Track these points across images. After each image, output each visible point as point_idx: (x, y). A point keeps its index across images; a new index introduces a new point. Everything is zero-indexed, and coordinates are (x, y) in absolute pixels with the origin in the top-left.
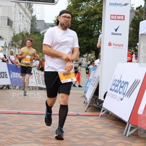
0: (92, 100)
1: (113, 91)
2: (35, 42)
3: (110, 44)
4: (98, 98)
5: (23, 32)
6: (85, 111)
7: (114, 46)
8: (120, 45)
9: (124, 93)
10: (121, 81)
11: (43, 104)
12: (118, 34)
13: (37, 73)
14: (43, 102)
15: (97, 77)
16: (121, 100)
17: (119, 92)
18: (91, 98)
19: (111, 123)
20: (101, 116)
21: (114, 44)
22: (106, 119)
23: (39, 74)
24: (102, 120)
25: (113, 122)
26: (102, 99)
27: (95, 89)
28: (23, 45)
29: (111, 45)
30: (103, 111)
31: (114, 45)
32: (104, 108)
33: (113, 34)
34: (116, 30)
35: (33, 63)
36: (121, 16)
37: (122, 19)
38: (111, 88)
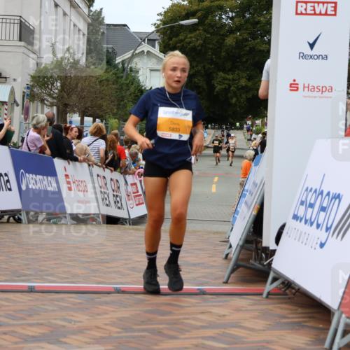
0: (242, 247)
1: (301, 221)
2: (98, 87)
3: (294, 87)
4: (261, 242)
5: (62, 59)
6: (225, 280)
7: (306, 93)
8: (324, 89)
9: (329, 226)
10: (322, 193)
12: (318, 57)
13: (98, 176)
14: (108, 257)
15: (258, 182)
16: (322, 245)
17: (315, 224)
18: (241, 243)
19: (293, 314)
20: (269, 294)
21: (306, 85)
22: (282, 303)
23: (104, 177)
24: (270, 307)
25: (300, 310)
26: (272, 246)
27: (252, 217)
28: (62, 97)
29: (297, 90)
30: (275, 280)
31: (306, 89)
32: (276, 272)
33: (303, 56)
34: (312, 46)
35: (88, 146)
36: (325, 5)
37: (329, 12)
38: (296, 213)
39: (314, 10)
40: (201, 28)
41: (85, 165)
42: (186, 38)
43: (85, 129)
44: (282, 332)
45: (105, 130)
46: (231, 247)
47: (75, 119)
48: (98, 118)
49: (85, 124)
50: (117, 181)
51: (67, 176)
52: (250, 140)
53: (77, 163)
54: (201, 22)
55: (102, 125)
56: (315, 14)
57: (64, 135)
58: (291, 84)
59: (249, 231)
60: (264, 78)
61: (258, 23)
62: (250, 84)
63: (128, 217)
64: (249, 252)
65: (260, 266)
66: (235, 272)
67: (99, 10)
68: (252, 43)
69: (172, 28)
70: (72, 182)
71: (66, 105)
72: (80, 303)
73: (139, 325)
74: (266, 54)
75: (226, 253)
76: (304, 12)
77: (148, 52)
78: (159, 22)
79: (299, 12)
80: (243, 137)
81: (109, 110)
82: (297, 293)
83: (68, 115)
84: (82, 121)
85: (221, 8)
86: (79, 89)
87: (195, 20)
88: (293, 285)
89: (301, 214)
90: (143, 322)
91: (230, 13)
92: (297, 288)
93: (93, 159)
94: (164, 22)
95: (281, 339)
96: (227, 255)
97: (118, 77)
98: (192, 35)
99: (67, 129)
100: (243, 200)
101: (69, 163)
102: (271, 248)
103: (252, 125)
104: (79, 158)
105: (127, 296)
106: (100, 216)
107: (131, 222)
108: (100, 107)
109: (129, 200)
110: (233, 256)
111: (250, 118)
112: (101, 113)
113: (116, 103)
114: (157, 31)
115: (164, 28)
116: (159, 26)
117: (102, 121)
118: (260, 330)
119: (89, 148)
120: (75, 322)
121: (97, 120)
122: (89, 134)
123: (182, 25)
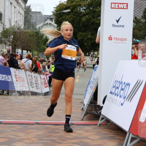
0: (89, 105)
1: (113, 94)
2: (29, 38)
3: (110, 38)
4: (97, 103)
5: (14, 26)
6: (82, 119)
7: (115, 41)
8: (123, 40)
9: (125, 97)
10: (122, 83)
11: (32, 112)
12: (120, 26)
13: (29, 75)
15: (96, 78)
16: (122, 104)
17: (119, 96)
19: (110, 133)
20: (100, 125)
21: (115, 38)
22: (105, 129)
23: (31, 76)
24: (100, 130)
25: (113, 132)
26: (101, 105)
27: (93, 92)
28: (14, 42)
29: (112, 40)
30: (102, 119)
31: (115, 39)
32: (103, 115)
33: (114, 26)
34: (118, 21)
35: (25, 62)
36: (123, 4)
37: (125, 8)
38: (111, 91)
39: (118, 6)
40: (72, 13)
41: (23, 70)
42: (66, 17)
43: (24, 55)
44: (106, 141)
45: (32, 56)
46: (84, 105)
47: (19, 51)
48: (29, 51)
49: (23, 53)
50: (37, 77)
51: (16, 75)
52: (92, 60)
53: (20, 70)
54: (72, 11)
55: (31, 54)
56: (119, 8)
57: (14, 58)
58: (109, 37)
59: (92, 98)
60: (98, 35)
61: (95, 12)
62: (92, 37)
63: (41, 92)
64: (92, 107)
65: (97, 113)
66: (86, 116)
67: (29, 6)
68: (93, 20)
69: (60, 13)
70: (18, 78)
71: (15, 45)
72: (21, 129)
73: (46, 138)
74: (99, 25)
75: (82, 107)
76: (114, 7)
77: (50, 23)
78: (54, 11)
79: (112, 7)
80: (90, 59)
81: (33, 48)
82: (112, 124)
83: (16, 49)
84: (22, 52)
85: (80, 5)
86: (21, 39)
87: (69, 10)
88: (110, 121)
89: (113, 91)
90: (47, 136)
91: (84, 8)
92: (112, 122)
93: (27, 68)
94: (56, 11)
95: (105, 144)
96: (83, 108)
97: (37, 34)
98: (68, 16)
99: (16, 56)
100: (90, 85)
101: (17, 70)
102: (101, 106)
103: (93, 54)
104: (21, 67)
105: (41, 125)
106: (30, 92)
107: (43, 94)
108: (30, 46)
109: (42, 85)
110: (85, 109)
111: (92, 51)
112: (30, 49)
113: (36, 45)
114: (54, 15)
115: (57, 14)
116: (54, 12)
117: (30, 52)
118: (96, 140)
119: (25, 63)
120: (19, 136)
121: (29, 52)
122: (25, 58)
123: (64, 12)
